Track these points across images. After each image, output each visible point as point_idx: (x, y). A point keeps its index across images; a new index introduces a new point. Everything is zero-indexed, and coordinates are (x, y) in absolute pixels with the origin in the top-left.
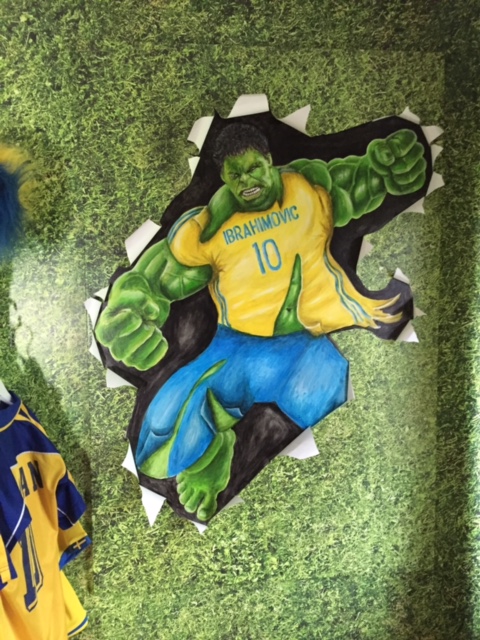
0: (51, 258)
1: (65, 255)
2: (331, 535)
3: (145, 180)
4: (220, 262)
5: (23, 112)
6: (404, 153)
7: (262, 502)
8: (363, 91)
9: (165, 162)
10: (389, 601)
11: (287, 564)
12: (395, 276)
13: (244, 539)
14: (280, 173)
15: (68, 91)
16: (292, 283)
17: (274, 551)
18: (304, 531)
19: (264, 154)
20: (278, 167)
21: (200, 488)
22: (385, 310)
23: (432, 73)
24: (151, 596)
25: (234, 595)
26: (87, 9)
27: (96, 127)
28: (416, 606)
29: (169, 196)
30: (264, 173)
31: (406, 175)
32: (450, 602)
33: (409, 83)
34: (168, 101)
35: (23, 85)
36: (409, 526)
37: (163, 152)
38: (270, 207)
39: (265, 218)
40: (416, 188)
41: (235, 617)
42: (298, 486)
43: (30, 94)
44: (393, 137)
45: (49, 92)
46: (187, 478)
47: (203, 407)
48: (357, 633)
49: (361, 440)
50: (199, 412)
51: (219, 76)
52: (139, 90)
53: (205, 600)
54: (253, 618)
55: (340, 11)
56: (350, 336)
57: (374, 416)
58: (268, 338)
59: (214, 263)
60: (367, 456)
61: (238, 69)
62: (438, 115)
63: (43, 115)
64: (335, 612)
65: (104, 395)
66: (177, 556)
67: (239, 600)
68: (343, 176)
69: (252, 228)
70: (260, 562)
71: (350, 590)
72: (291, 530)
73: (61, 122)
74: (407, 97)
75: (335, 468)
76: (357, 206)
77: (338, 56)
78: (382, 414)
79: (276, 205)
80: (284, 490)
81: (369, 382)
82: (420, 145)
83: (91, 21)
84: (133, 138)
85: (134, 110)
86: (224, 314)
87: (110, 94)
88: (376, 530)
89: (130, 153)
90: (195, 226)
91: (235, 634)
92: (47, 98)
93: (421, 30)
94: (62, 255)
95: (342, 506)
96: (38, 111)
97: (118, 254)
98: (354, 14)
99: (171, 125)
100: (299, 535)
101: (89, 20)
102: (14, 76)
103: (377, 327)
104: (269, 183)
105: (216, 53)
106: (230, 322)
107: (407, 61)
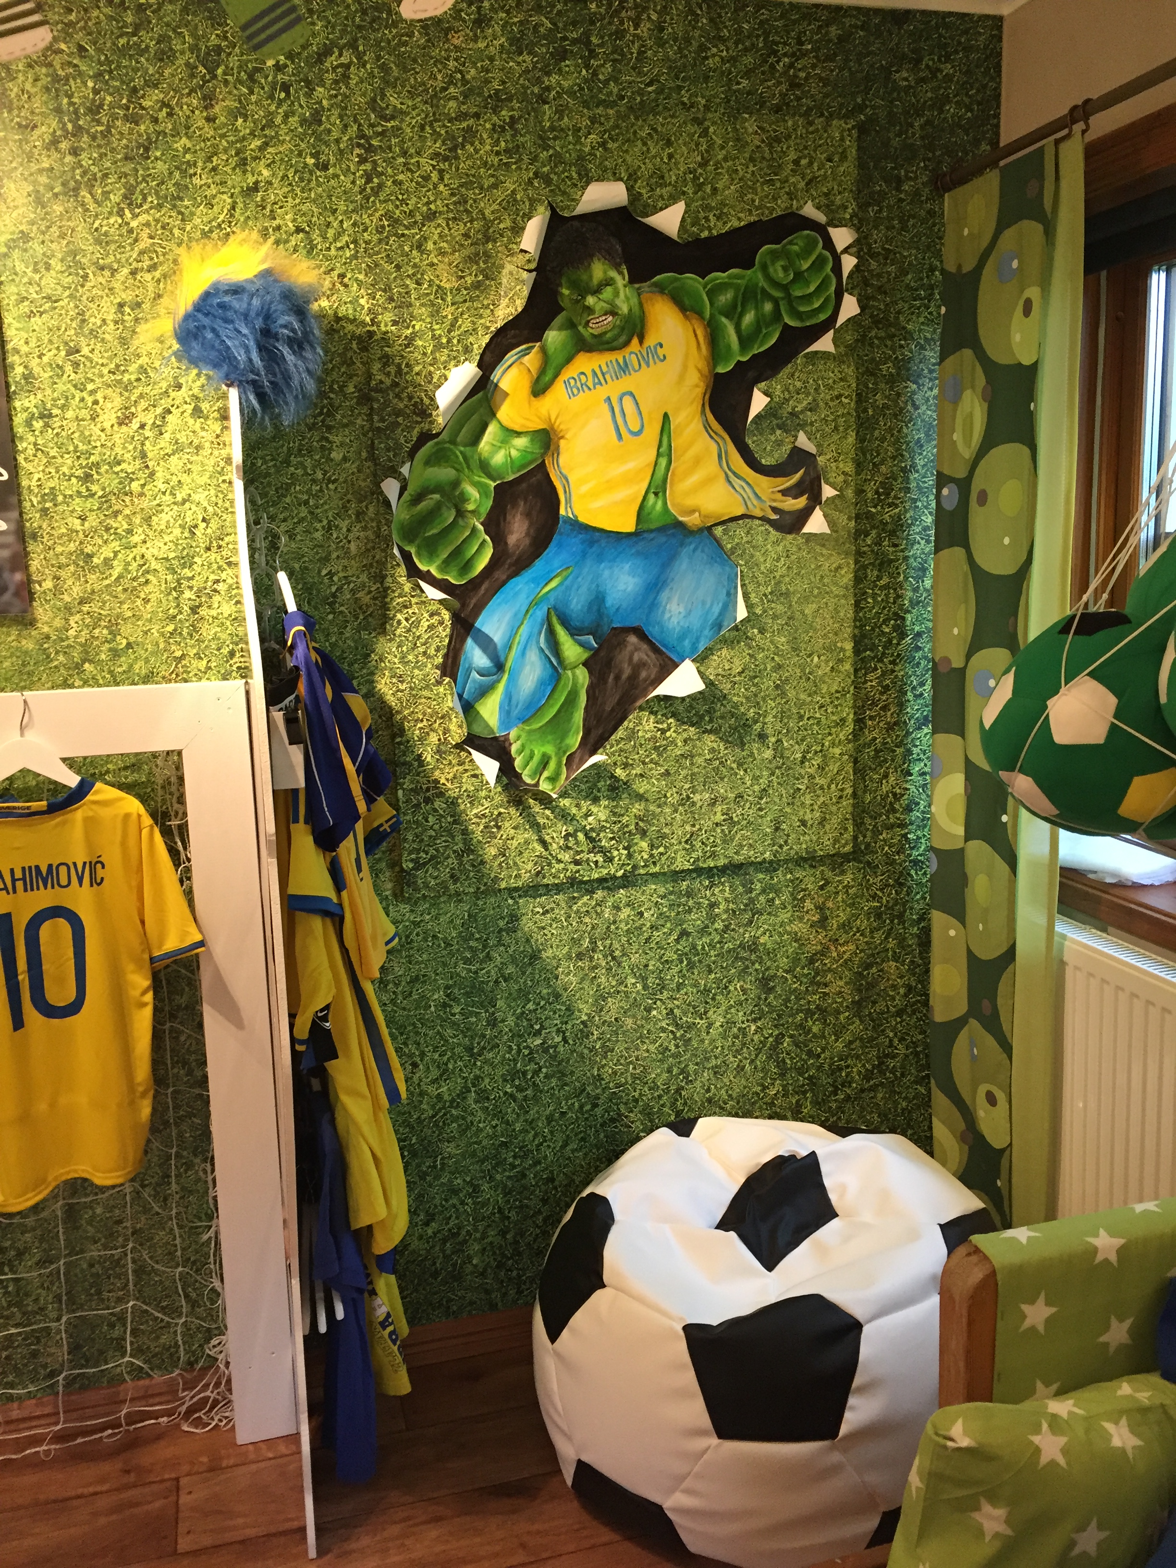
0: (323, 421)
1: (343, 417)
2: (718, 809)
3: (453, 304)
4: (561, 425)
5: (275, 203)
6: (805, 265)
7: (625, 766)
8: (749, 176)
9: (481, 278)
10: (795, 899)
11: (661, 849)
12: (796, 444)
13: (603, 818)
14: (639, 295)
15: (339, 172)
16: (659, 455)
17: (644, 833)
18: (683, 805)
19: (617, 267)
20: (637, 286)
21: (543, 749)
22: (785, 493)
23: (840, 150)
24: (480, 903)
25: (592, 898)
26: (361, 48)
27: (383, 227)
28: (830, 904)
29: (488, 328)
30: (616, 294)
31: (808, 298)
32: (874, 897)
33: (811, 164)
34: (482, 188)
35: (273, 162)
36: (819, 792)
37: (477, 263)
38: (627, 343)
39: (621, 361)
40: (823, 317)
41: (593, 928)
42: (673, 742)
43: (285, 177)
44: (791, 243)
45: (311, 173)
46: (524, 735)
47: (543, 635)
48: (754, 944)
49: (756, 677)
50: (538, 642)
51: (551, 152)
52: (441, 172)
53: (553, 905)
54: (617, 928)
55: (714, 55)
56: (739, 532)
57: (772, 642)
58: (629, 535)
59: (552, 428)
60: (764, 699)
61: (578, 141)
62: (850, 210)
63: (304, 208)
64: (724, 917)
65: (407, 620)
66: (515, 843)
67: (597, 904)
68: (725, 298)
69: (603, 374)
70: (625, 848)
71: (744, 886)
72: (665, 803)
73: (331, 219)
74: (807, 184)
75: (722, 717)
76: (745, 342)
77: (714, 123)
78: (783, 639)
79: (635, 341)
80: (656, 748)
81: (765, 595)
82: (827, 254)
83: (368, 66)
84: (435, 243)
85: (435, 201)
86: (568, 501)
87: (401, 177)
88: (777, 800)
89: (432, 265)
90: (526, 371)
91: (594, 951)
92: (309, 181)
93: (824, 86)
94: (338, 417)
95: (732, 769)
96: (297, 201)
97: (417, 415)
98: (733, 60)
99: (488, 224)
100: (676, 811)
101: (364, 66)
102: (262, 148)
103: (774, 517)
104: (624, 309)
105: (546, 117)
106: (576, 513)
107: (808, 132)
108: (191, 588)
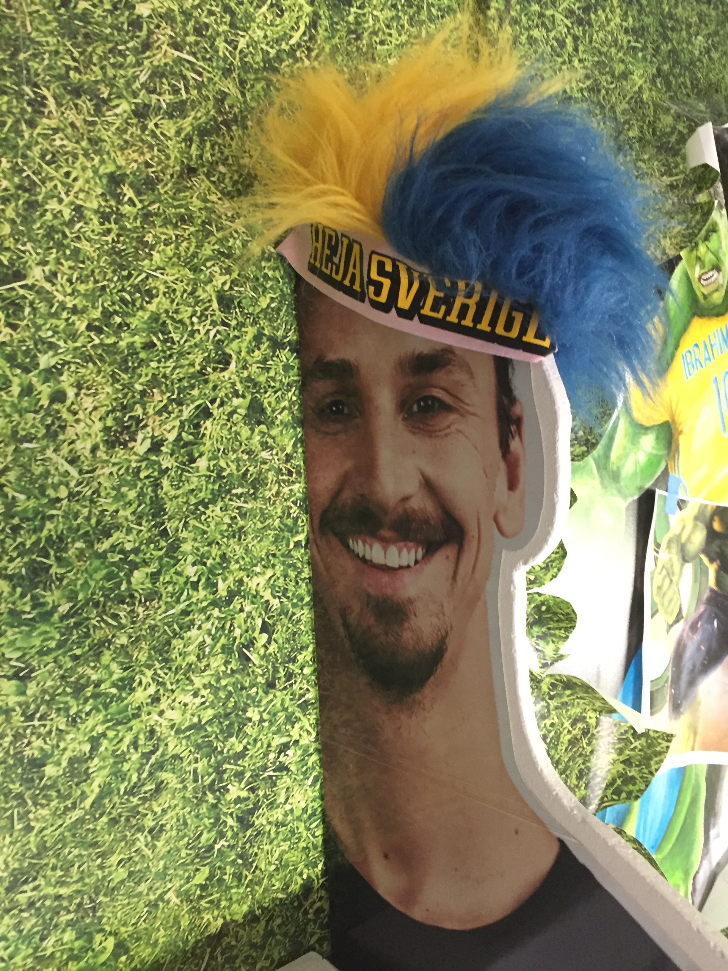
5: (375, 33)
39: (724, 330)
52: (576, 38)
59: (673, 419)
69: (712, 347)
87: (535, 33)
108: (239, 775)
